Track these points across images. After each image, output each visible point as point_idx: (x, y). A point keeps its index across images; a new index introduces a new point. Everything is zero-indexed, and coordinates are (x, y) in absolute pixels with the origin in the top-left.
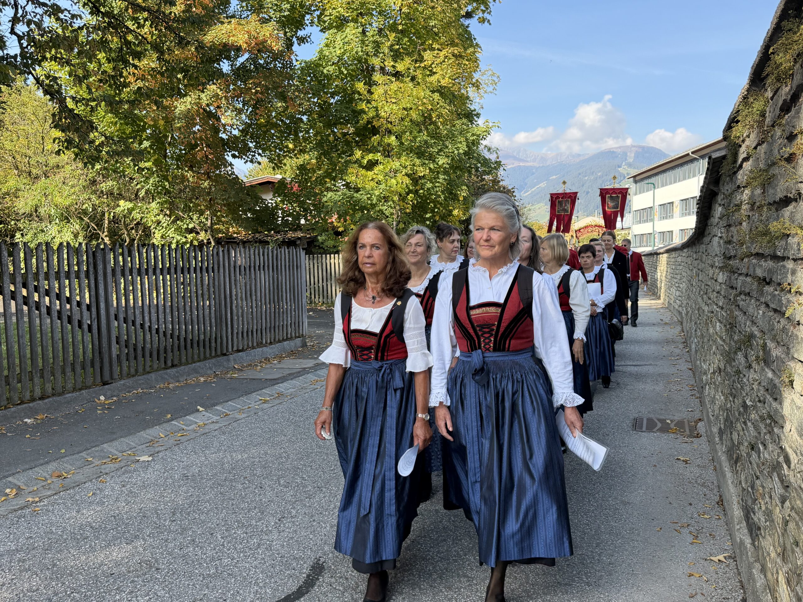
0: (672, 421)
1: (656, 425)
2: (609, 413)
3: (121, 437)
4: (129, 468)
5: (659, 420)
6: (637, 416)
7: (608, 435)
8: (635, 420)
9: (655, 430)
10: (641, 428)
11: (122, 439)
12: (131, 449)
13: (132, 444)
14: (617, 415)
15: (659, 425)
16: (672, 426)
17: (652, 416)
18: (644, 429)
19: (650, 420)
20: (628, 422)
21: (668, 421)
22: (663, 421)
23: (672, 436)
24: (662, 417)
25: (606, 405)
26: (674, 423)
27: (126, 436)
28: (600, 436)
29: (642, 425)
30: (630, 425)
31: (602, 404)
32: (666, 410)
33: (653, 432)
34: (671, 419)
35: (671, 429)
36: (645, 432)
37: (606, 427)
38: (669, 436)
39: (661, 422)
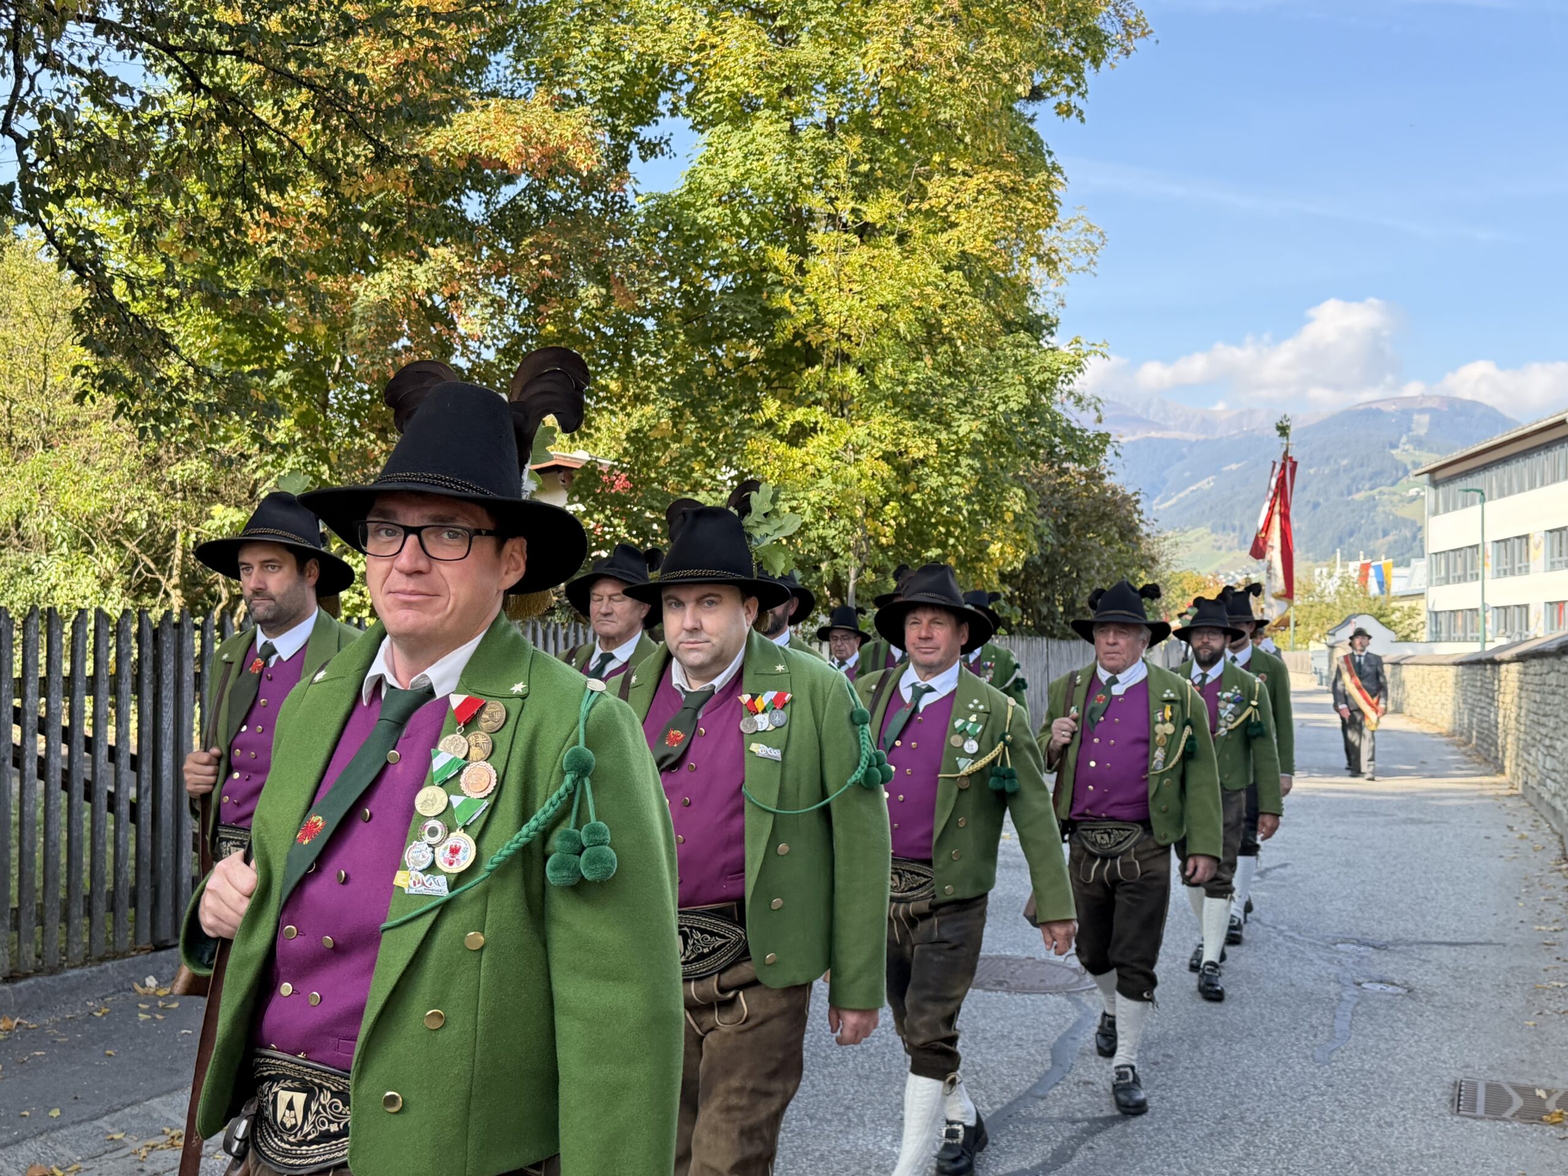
0: (1549, 1093)
1: (1510, 1102)
2: (1392, 1067)
5: (1516, 1088)
6: (1460, 1076)
7: (1390, 1125)
8: (1457, 1085)
9: (1507, 1115)
10: (1473, 1107)
14: (1412, 1072)
15: (1518, 1102)
16: (1551, 1105)
17: (1497, 1077)
18: (1480, 1111)
19: (1493, 1089)
20: (1439, 1091)
21: (1541, 1093)
22: (1526, 1092)
23: (1552, 1131)
24: (1523, 1082)
25: (1382, 1046)
26: (1556, 1097)
28: (1371, 1127)
29: (1475, 1099)
30: (1445, 1099)
31: (1371, 1043)
32: (1533, 1064)
33: (1504, 1119)
34: (1548, 1087)
35: (1549, 1114)
36: (1482, 1118)
37: (1384, 1104)
38: (1543, 1132)
39: (1521, 1095)
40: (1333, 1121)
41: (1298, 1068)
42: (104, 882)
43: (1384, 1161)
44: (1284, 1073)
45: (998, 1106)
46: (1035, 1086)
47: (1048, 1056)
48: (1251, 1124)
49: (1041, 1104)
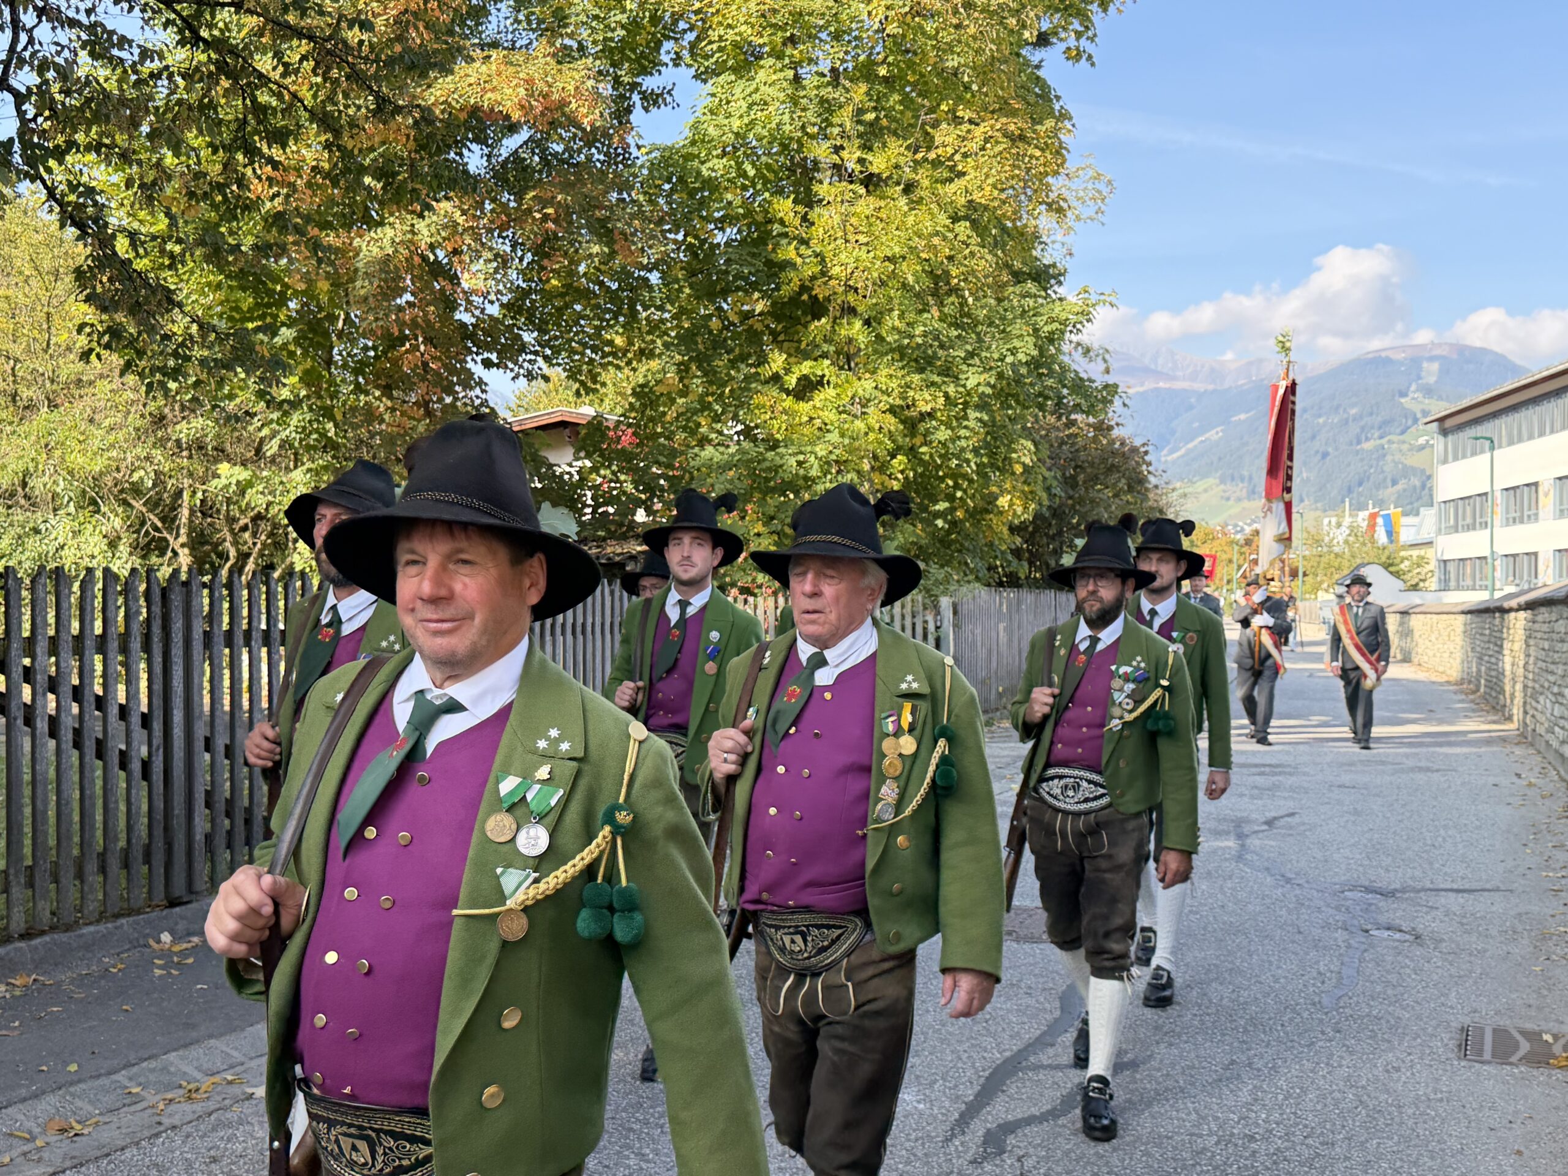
0: (1556, 1037)
1: (1517, 1046)
2: (1399, 1012)
3: (211, 1036)
4: (229, 1115)
5: (1524, 1033)
6: (1467, 1021)
7: (1398, 1069)
8: (1465, 1030)
9: (1514, 1059)
10: (1480, 1052)
11: (212, 1042)
12: (232, 1067)
13: (235, 1053)
14: (1419, 1018)
15: (1525, 1046)
16: (1557, 1049)
17: (1505, 1022)
18: (1487, 1056)
19: (1500, 1034)
20: (1446, 1037)
21: (1548, 1037)
22: (1533, 1036)
23: (1558, 1074)
24: (1529, 1026)
25: (1390, 992)
26: (1562, 1042)
27: (222, 1035)
28: (1379, 1071)
29: (1482, 1044)
30: (1452, 1044)
31: (1379, 988)
32: (1540, 1009)
33: (1511, 1064)
34: (1555, 1031)
35: (1556, 1058)
36: (1489, 1063)
37: (1392, 1049)
38: (1550, 1076)
39: (1528, 1040)
40: (1340, 1066)
41: (1306, 1015)
42: (117, 839)
43: (1392, 1105)
44: (1291, 1020)
45: (1008, 1054)
46: (1044, 1034)
47: (1057, 1004)
48: (1259, 1070)
49: (1051, 1051)
